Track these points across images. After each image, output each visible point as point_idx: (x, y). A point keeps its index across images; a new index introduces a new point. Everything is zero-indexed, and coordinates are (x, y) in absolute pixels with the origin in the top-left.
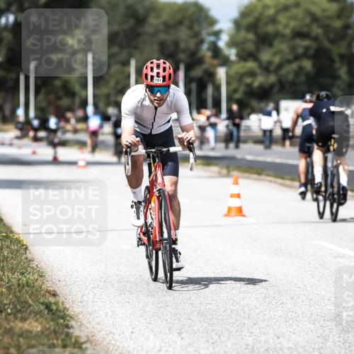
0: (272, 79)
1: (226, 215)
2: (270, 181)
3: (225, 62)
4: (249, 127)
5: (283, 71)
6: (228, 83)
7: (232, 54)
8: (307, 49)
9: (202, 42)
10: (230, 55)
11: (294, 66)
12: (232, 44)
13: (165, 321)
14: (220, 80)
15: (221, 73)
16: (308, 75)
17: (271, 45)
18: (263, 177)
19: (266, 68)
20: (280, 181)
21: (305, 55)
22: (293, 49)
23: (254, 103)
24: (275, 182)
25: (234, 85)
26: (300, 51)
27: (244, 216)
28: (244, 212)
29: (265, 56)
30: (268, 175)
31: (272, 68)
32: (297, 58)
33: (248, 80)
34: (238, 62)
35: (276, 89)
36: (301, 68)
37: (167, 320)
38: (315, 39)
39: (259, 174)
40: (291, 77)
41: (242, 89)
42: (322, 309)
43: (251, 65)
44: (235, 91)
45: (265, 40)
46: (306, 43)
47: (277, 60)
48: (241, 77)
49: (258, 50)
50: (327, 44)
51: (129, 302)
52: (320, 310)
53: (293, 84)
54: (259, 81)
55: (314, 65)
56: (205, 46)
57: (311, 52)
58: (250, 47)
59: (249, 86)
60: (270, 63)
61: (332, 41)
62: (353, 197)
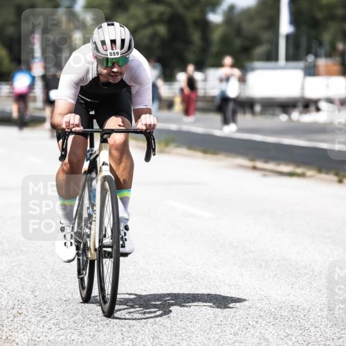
8: (161, 14)
9: (58, 5)
22: (148, 13)
26: (155, 16)
32: (152, 23)
36: (155, 34)
38: (170, 4)
40: (146, 41)
45: (121, 5)
49: (113, 14)
50: (181, 10)
57: (166, 17)
61: (187, 7)
62: (205, 158)
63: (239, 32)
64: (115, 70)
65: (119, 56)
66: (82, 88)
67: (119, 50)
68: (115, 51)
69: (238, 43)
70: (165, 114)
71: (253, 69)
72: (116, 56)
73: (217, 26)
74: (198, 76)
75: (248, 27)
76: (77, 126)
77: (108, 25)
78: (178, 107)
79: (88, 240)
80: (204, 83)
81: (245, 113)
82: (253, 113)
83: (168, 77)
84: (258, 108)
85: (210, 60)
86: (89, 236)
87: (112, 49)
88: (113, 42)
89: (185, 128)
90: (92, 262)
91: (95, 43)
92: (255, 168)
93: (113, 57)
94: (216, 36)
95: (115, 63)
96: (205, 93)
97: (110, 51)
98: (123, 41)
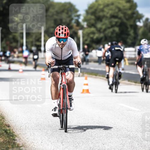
0: (102, 35)
1: (82, 93)
2: (101, 78)
3: (82, 28)
4: (92, 55)
5: (106, 32)
6: (83, 37)
7: (85, 24)
8: (116, 23)
9: (72, 19)
10: (84, 25)
11: (111, 30)
12: (85, 20)
13: (55, 138)
14: (80, 36)
15: (80, 33)
16: (117, 34)
17: (101, 21)
18: (98, 77)
19: (99, 31)
21: (116, 25)
22: (111, 22)
23: (94, 45)
24: (103, 79)
25: (86, 38)
26: (114, 23)
27: (89, 93)
28: (90, 91)
29: (99, 25)
30: (100, 76)
31: (102, 30)
32: (112, 26)
33: (92, 36)
34: (87, 28)
35: (103, 39)
36: (114, 31)
38: (120, 18)
39: (96, 75)
40: (110, 34)
41: (89, 39)
42: (122, 133)
43: (93, 29)
44: (86, 40)
45: (99, 19)
46: (116, 20)
47: (104, 27)
48: (88, 34)
49: (96, 23)
50: (125, 21)
51: (40, 130)
52: (121, 133)
53: (110, 37)
54: (96, 36)
55: (120, 29)
56: (73, 21)
57: (118, 24)
58: (93, 22)
59: (92, 38)
60: (101, 28)
61: (127, 20)
62: (136, 85)
73: (141, 27)
89: (127, 72)
94: (140, 31)
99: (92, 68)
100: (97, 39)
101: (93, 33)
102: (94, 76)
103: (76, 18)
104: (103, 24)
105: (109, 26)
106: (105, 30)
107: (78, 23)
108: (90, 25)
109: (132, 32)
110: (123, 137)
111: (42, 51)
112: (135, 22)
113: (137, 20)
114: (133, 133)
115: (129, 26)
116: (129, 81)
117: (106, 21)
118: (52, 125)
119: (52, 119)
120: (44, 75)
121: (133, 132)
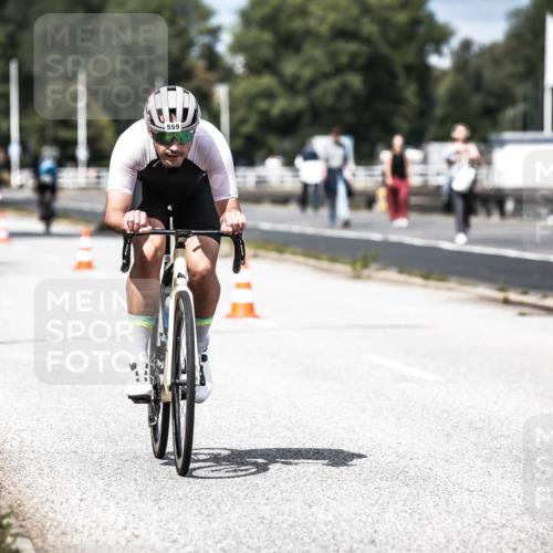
0: (300, 103)
1: (229, 316)
2: (297, 263)
3: (227, 76)
4: (264, 177)
5: (318, 91)
6: (232, 110)
7: (238, 63)
8: (354, 56)
9: (189, 44)
10: (234, 65)
11: (334, 83)
12: (237, 47)
13: (133, 482)
14: (219, 105)
15: (221, 93)
16: (356, 98)
17: (298, 50)
18: (287, 256)
19: (291, 86)
20: (312, 262)
21: (352, 66)
22: (333, 56)
23: (273, 141)
24: (306, 265)
25: (241, 113)
26: (344, 59)
27: (256, 316)
28: (258, 310)
29: (290, 67)
30: (294, 253)
31: (300, 85)
32: (339, 70)
33: (263, 105)
34: (248, 76)
35: (306, 119)
36: (345, 87)
37: (136, 480)
38: (367, 41)
39: (281, 251)
40: (330, 100)
41: (253, 119)
43: (267, 81)
44: (243, 121)
45: (290, 43)
46: (352, 47)
47: (307, 73)
48: (251, 100)
49: (278, 57)
50: (385, 49)
51: (76, 453)
52: (374, 464)
53: (333, 111)
54: (280, 106)
55: (366, 82)
56: (195, 52)
57: (361, 61)
58: (266, 53)
59: (265, 114)
60: (297, 78)
61: (393, 45)
62: (426, 286)
63: (478, 83)
64: (174, 148)
65: (180, 130)
66: (140, 173)
67: (179, 123)
68: (175, 123)
69: (477, 101)
70: (362, 215)
71: (502, 143)
72: (176, 130)
73: (444, 73)
74: (412, 155)
75: (492, 76)
76: (145, 226)
77: (169, 89)
78: (382, 205)
79: (161, 376)
80: (422, 166)
81: (489, 214)
82: (503, 213)
83: (365, 157)
84: (510, 206)
85: (433, 129)
86: (162, 372)
87: (171, 121)
88: (172, 111)
89: (394, 238)
90: (166, 405)
91: (149, 112)
92: (506, 302)
93: (171, 131)
94: (442, 90)
95: (174, 139)
96: (426, 182)
97: (167, 122)
98: (185, 111)
99: (265, 226)
100: (284, 115)
101: (269, 95)
102: (274, 255)
103: (205, 39)
104: (306, 63)
105: (328, 68)
106: (312, 84)
107: (212, 59)
108: (257, 67)
109: (410, 92)
110: (381, 479)
111: (80, 164)
112: (422, 54)
113: (429, 47)
114: (419, 462)
115: (399, 71)
116: (401, 272)
117: (316, 52)
118: (121, 436)
119: (119, 414)
120: (88, 249)
121: (418, 458)
